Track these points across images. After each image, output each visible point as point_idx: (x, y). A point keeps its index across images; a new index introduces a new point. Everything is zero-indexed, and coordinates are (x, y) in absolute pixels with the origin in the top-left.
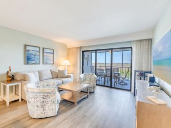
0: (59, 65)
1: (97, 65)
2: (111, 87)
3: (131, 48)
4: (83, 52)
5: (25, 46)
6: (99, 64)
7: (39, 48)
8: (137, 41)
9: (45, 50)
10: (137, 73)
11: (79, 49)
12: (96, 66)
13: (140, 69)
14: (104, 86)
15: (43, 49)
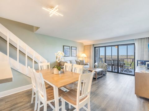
0: (79, 57)
1: (107, 57)
2: (118, 72)
3: (134, 44)
4: (95, 48)
5: (64, 46)
6: (108, 56)
7: (69, 46)
8: (139, 39)
9: (72, 48)
10: (139, 62)
11: (92, 46)
12: (105, 58)
13: (142, 59)
14: (112, 72)
15: (71, 47)
